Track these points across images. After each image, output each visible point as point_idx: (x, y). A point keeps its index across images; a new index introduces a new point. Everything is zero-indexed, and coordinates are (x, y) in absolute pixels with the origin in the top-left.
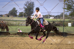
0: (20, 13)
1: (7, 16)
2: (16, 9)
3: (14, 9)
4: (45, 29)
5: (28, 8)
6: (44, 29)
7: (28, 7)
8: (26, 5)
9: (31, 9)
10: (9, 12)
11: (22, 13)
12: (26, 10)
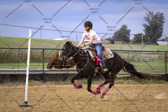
0: (135, 35)
1: (109, 42)
2: (128, 28)
3: (124, 27)
4: (107, 67)
5: (152, 26)
6: (104, 67)
7: (151, 23)
8: (147, 19)
9: (157, 27)
10: (115, 34)
11: (140, 35)
12: (148, 29)
